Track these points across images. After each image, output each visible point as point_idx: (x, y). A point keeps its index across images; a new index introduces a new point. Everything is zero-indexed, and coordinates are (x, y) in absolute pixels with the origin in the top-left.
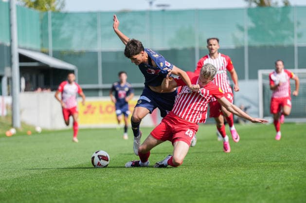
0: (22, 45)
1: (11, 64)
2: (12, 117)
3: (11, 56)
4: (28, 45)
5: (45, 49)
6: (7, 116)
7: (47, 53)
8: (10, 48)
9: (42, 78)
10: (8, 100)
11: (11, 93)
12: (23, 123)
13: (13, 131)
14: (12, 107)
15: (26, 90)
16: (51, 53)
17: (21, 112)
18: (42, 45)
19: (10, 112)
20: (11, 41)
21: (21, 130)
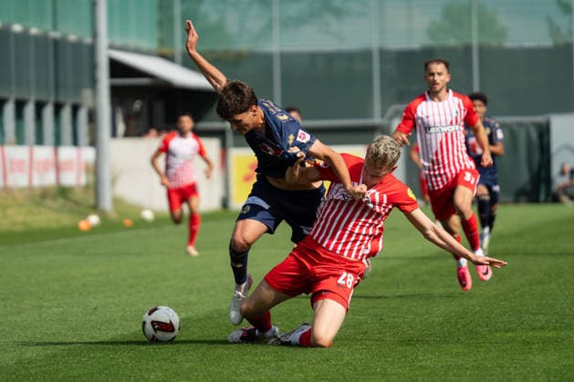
0: (118, 42)
1: (93, 83)
2: (95, 187)
3: (93, 67)
4: (133, 42)
5: (165, 50)
6: (87, 187)
7: (168, 58)
8: (92, 50)
9: (159, 108)
10: (88, 154)
11: (94, 142)
12: (117, 201)
13: (94, 219)
14: (95, 170)
15: (127, 134)
16: (179, 57)
17: (113, 182)
18: (161, 42)
19: (91, 179)
20: (95, 35)
21: (113, 215)
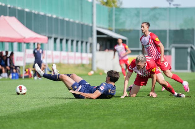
0: (99, 26)
1: (92, 36)
2: (92, 65)
3: (92, 31)
4: (102, 26)
5: (110, 28)
6: (89, 64)
7: (111, 30)
8: (92, 27)
9: (108, 44)
10: (90, 55)
11: (91, 52)
12: (97, 68)
13: (92, 72)
14: (92, 60)
15: (100, 50)
16: (114, 30)
17: (97, 62)
18: (109, 26)
19: (91, 62)
20: (92, 23)
21: (97, 72)
